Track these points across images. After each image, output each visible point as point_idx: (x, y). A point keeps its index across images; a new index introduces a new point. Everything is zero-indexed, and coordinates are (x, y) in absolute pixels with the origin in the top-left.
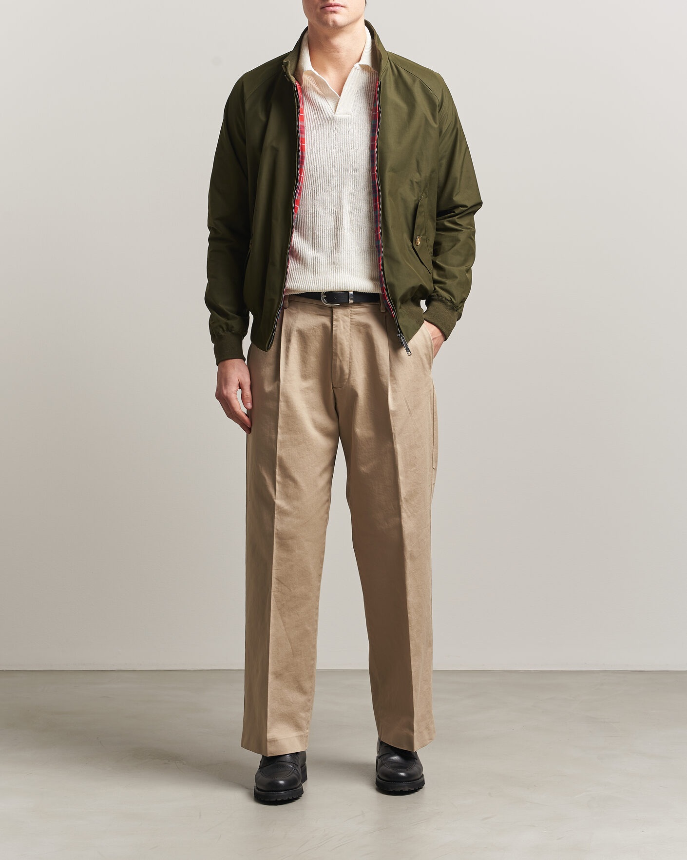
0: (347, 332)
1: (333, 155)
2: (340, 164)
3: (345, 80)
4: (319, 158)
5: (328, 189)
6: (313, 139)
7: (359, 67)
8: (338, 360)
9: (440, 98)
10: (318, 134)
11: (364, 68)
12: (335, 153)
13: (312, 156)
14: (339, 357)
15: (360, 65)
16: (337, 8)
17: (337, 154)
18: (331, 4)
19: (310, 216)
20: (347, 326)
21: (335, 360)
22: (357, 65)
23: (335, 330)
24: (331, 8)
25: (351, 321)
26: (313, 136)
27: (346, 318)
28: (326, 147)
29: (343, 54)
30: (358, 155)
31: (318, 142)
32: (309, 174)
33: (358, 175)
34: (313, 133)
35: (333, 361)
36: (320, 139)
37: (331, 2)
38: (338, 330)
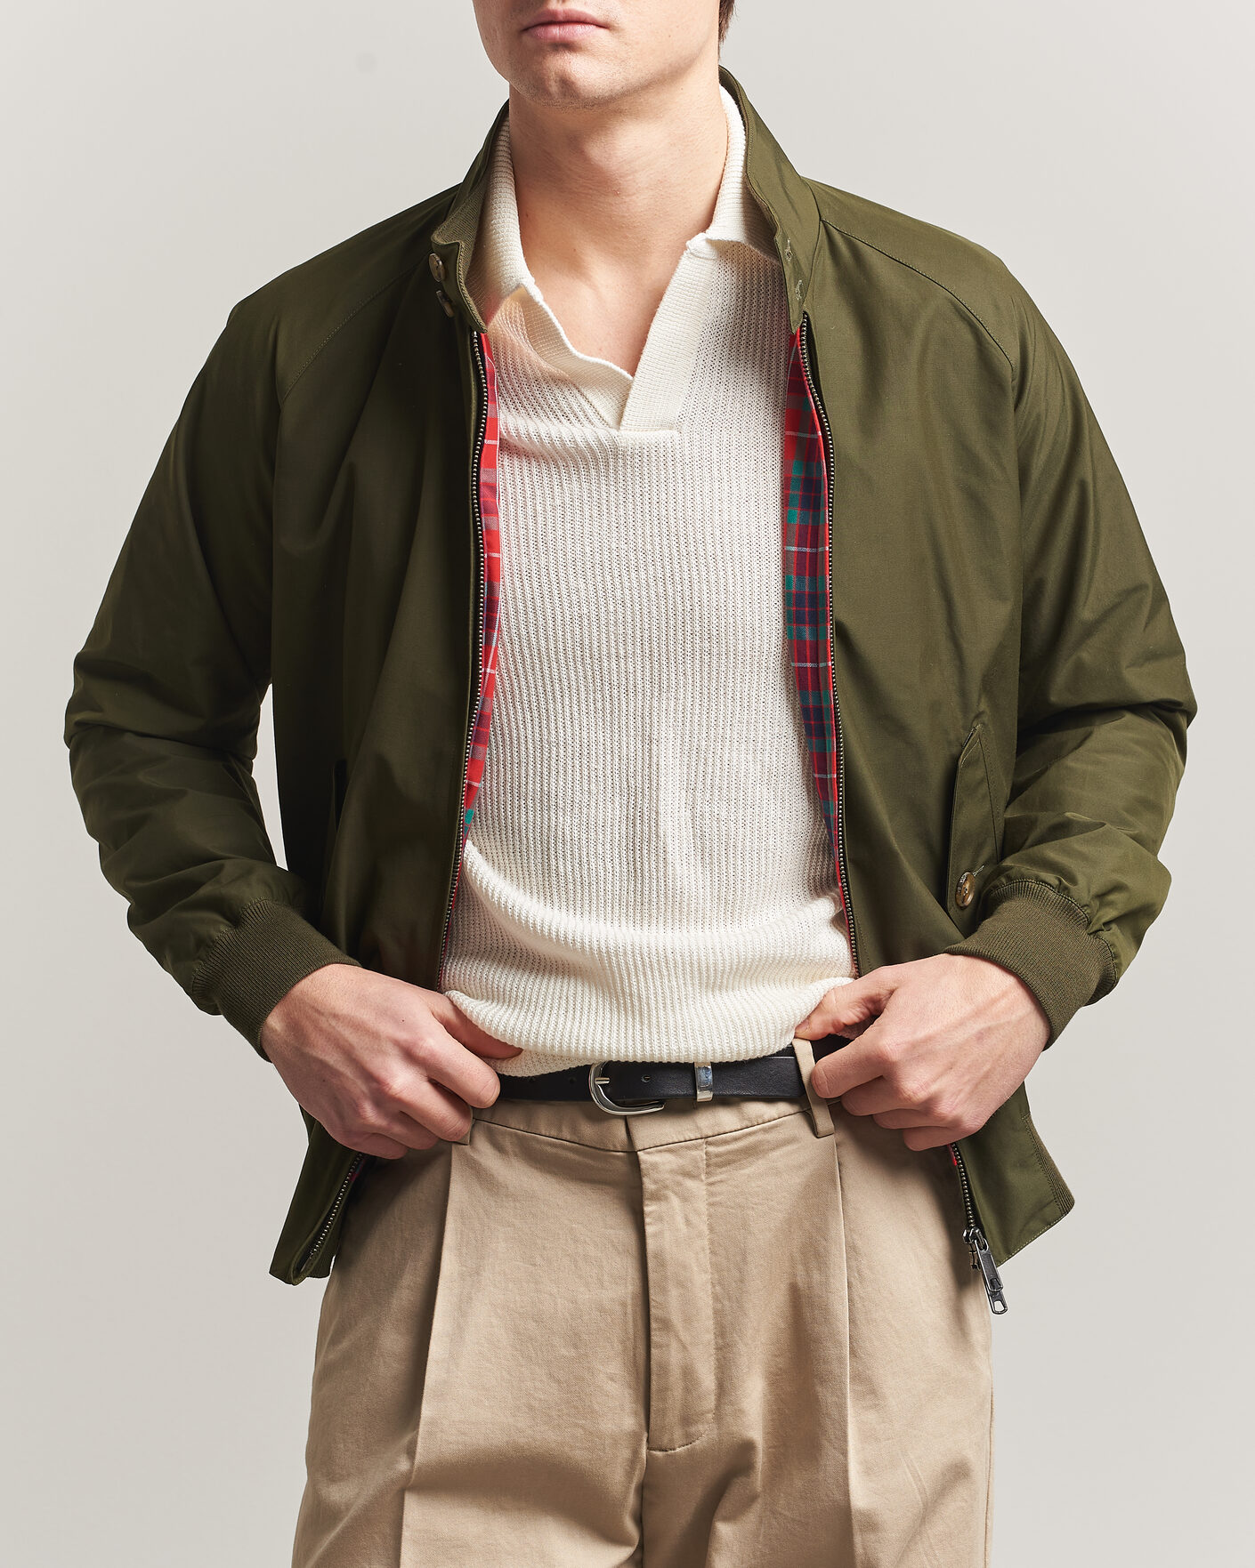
0: (700, 1235)
1: (617, 580)
2: (645, 611)
3: (657, 298)
4: (564, 592)
5: (599, 705)
6: (540, 519)
7: (707, 251)
8: (674, 1345)
9: (1015, 355)
10: (558, 502)
11: (724, 250)
12: (624, 573)
13: (535, 585)
14: (677, 1336)
15: (710, 242)
16: (579, 29)
17: (633, 575)
18: (554, 14)
19: (530, 803)
20: (699, 1215)
21: (660, 1346)
22: (699, 242)
23: (655, 1235)
24: (556, 31)
25: (712, 1194)
26: (539, 508)
27: (690, 1183)
28: (588, 549)
29: (638, 201)
30: (713, 578)
31: (560, 532)
32: (526, 651)
33: (715, 651)
34: (539, 499)
35: (654, 1351)
36: (568, 518)
37: (554, 5)
38: (667, 1234)
